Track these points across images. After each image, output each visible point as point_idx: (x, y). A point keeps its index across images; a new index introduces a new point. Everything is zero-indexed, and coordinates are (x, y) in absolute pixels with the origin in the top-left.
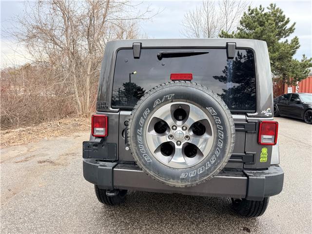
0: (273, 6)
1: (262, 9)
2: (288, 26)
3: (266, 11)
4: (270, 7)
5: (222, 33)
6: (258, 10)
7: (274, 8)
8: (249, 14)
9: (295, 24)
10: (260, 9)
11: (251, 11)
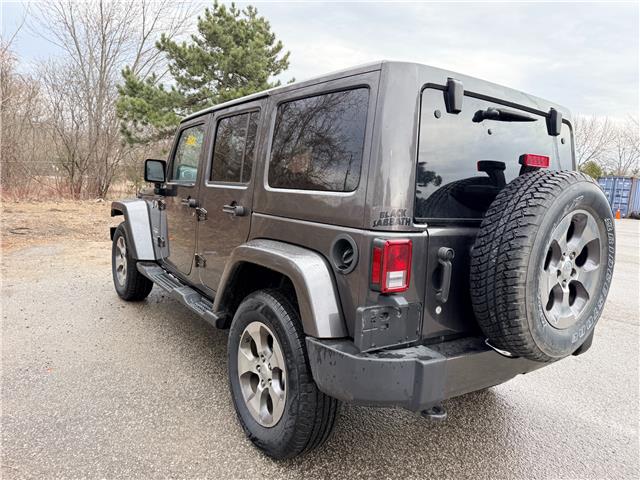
0: (253, 10)
1: (236, 12)
2: (280, 56)
3: (242, 17)
4: (247, 11)
5: (163, 41)
6: (228, 11)
7: (254, 15)
8: (215, 15)
9: (289, 54)
10: (233, 11)
11: (218, 8)
